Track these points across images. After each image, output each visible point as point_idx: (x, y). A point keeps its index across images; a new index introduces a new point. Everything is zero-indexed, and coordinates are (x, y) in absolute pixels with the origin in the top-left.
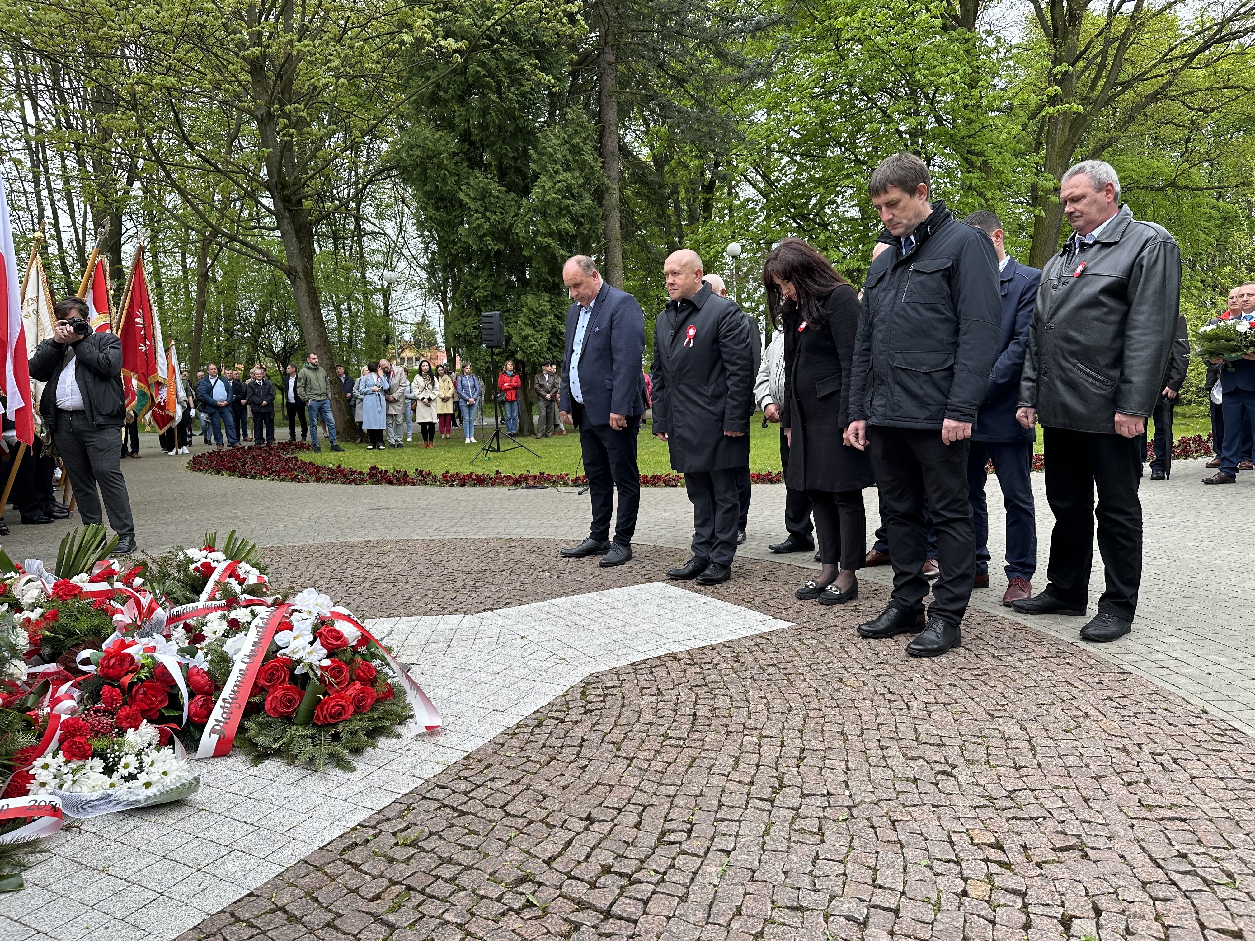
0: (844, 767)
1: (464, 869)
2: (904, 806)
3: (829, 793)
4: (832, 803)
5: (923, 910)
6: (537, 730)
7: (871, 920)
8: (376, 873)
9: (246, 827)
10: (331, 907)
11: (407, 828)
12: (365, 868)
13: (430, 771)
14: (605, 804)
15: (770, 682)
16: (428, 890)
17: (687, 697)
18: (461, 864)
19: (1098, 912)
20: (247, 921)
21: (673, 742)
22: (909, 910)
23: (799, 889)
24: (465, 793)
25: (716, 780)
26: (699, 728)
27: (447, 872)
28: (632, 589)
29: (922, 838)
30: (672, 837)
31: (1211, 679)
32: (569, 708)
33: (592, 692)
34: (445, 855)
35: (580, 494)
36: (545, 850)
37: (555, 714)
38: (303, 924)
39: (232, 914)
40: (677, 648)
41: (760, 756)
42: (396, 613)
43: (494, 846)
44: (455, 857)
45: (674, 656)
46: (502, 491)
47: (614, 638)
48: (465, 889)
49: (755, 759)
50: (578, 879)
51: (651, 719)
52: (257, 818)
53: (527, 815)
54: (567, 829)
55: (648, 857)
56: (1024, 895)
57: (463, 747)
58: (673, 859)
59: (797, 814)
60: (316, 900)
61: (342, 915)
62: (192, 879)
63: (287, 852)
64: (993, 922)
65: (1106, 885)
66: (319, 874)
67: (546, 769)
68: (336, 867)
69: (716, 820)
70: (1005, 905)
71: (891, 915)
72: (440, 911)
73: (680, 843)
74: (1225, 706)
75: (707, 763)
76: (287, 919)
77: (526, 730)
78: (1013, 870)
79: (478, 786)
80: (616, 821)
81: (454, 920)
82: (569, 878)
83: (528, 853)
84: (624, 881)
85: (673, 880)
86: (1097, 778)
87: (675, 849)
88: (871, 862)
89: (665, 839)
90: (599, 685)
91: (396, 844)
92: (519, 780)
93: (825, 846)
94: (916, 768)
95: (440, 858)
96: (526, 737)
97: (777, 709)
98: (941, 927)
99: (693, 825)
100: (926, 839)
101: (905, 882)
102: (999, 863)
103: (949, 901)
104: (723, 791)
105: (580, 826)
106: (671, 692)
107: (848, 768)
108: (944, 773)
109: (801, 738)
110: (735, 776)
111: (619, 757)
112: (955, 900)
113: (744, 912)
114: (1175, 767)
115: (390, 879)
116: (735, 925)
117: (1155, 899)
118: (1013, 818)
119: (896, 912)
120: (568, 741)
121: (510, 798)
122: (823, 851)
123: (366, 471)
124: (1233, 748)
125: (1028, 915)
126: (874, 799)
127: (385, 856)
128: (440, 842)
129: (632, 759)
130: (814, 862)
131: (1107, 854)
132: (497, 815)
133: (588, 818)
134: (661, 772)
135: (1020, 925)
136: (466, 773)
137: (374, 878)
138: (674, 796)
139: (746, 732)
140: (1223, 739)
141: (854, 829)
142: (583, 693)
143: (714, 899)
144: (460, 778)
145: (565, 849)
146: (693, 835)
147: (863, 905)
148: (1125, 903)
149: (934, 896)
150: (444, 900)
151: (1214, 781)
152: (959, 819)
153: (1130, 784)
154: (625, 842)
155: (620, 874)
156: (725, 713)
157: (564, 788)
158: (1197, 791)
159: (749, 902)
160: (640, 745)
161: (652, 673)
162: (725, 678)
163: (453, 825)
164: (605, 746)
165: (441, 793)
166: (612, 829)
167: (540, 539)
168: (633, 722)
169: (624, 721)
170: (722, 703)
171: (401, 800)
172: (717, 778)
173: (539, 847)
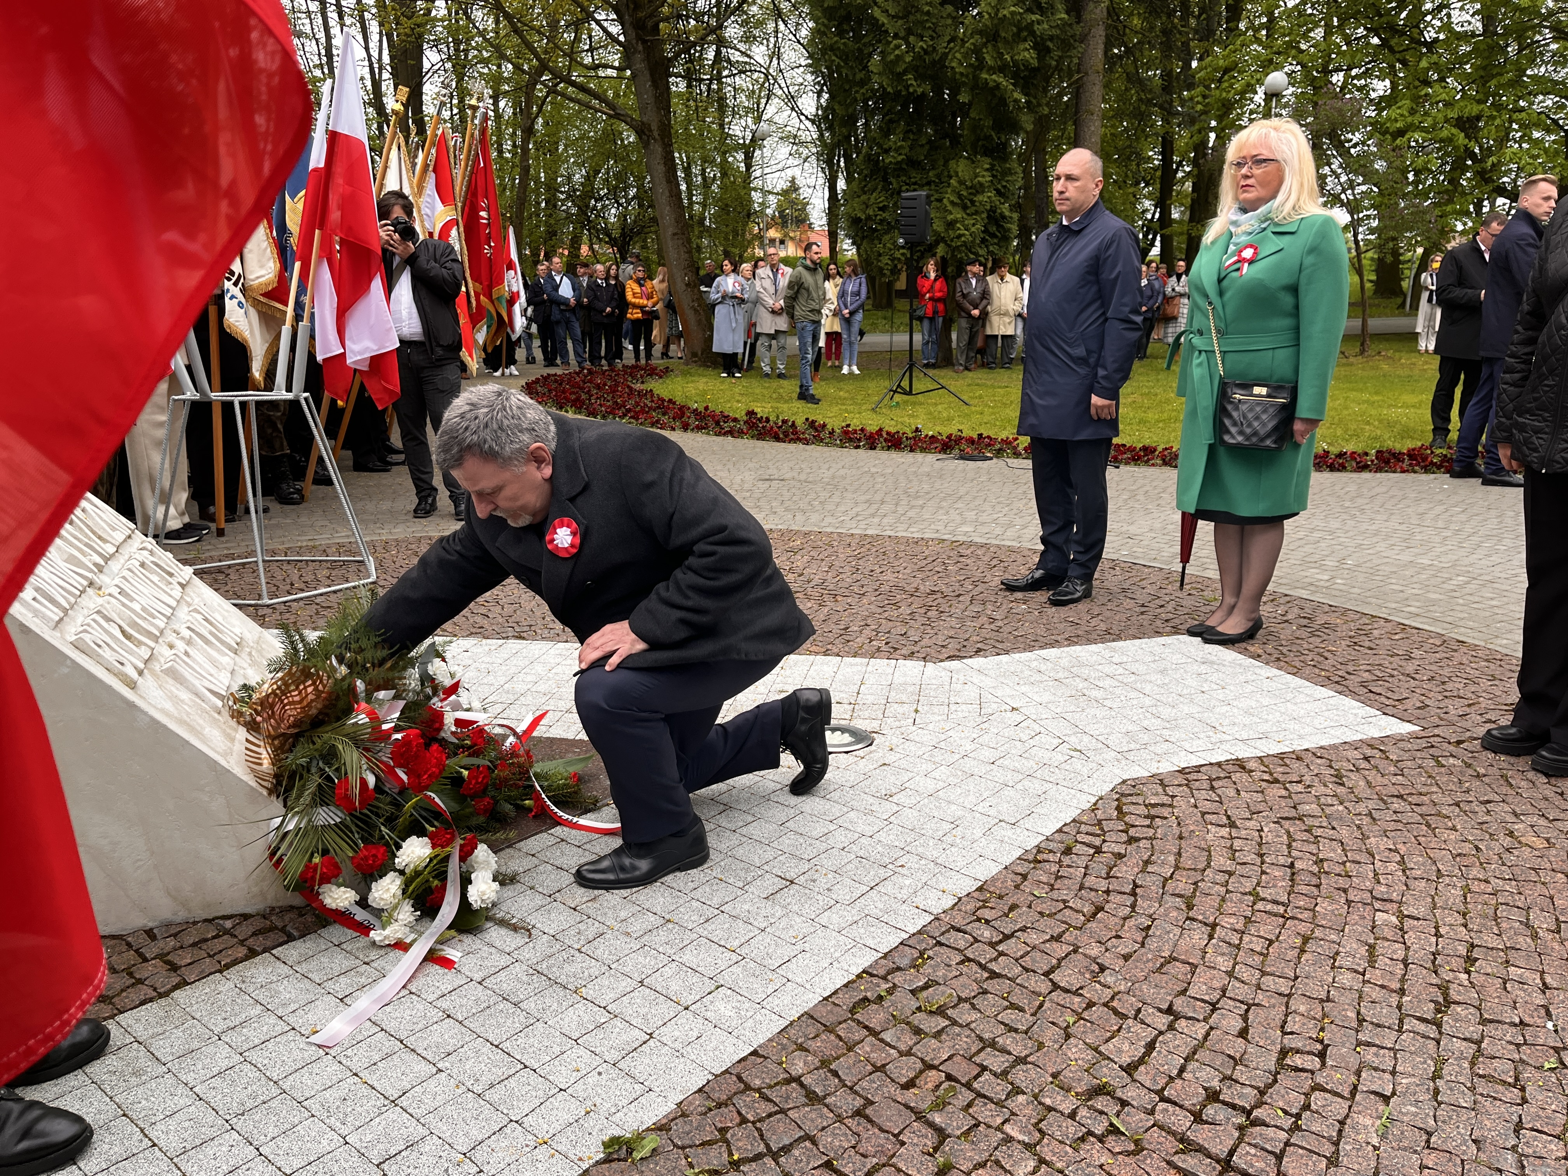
0: (1539, 982)
1: (1016, 1062)
3: (1522, 1023)
4: (1530, 1040)
6: (1067, 861)
8: (903, 1048)
9: (728, 954)
10: (857, 1088)
11: (926, 987)
12: (887, 1036)
13: (936, 903)
14: (1190, 993)
15: (1400, 826)
16: (976, 1085)
17: (1275, 836)
18: (1009, 1053)
20: (759, 1090)
21: (1269, 907)
24: (993, 945)
26: (1304, 889)
27: (996, 1061)
30: (1298, 1061)
32: (1102, 829)
33: (1132, 808)
34: (986, 1036)
36: (1120, 1051)
37: (1087, 839)
38: (827, 1106)
39: (740, 1078)
40: (1242, 751)
41: (1407, 948)
42: (836, 650)
43: (1049, 1033)
44: (1000, 1040)
45: (1240, 764)
46: (928, 461)
47: (1145, 723)
48: (1024, 1093)
49: (1399, 951)
50: (1175, 1103)
51: (1228, 865)
52: (736, 943)
53: (1084, 992)
54: (1143, 1022)
55: (1269, 1086)
57: (971, 871)
58: (1306, 1095)
59: (1479, 1050)
60: (835, 1074)
61: (872, 1103)
62: (680, 1020)
63: (787, 999)
66: (832, 1037)
67: (1092, 925)
68: (849, 1030)
69: (1359, 1044)
72: (999, 1120)
73: (1312, 1072)
75: (1326, 949)
76: (807, 1096)
77: (1051, 857)
79: (1007, 937)
80: (1211, 1021)
81: (1021, 1137)
82: (1162, 1100)
84: (1241, 1120)
85: (1314, 1129)
87: (1307, 1080)
89: (1288, 1061)
90: (1140, 800)
91: (919, 1009)
92: (1060, 935)
93: (1531, 1109)
95: (981, 1039)
96: (1054, 868)
97: (1419, 873)
99: (1325, 1046)
104: (1361, 998)
105: (1162, 1021)
106: (1248, 823)
107: (1545, 985)
109: (1465, 926)
110: (1374, 976)
111: (1193, 919)
115: (922, 1060)
120: (1115, 884)
121: (1054, 961)
122: (1528, 1115)
123: (741, 414)
127: (908, 1023)
128: (975, 1015)
129: (1214, 926)
130: (1517, 1132)
132: (1044, 986)
133: (1169, 1011)
134: (1261, 954)
136: (986, 914)
137: (901, 1054)
138: (1289, 996)
139: (1377, 905)
142: (1119, 809)
143: (1377, 1168)
144: (979, 920)
145: (1147, 1054)
146: (1329, 1062)
150: (999, 1104)
154: (1229, 1056)
155: (1234, 1107)
156: (1338, 869)
157: (1126, 957)
160: (1221, 906)
161: (1212, 788)
162: (1328, 810)
163: (985, 992)
164: (1170, 901)
165: (960, 940)
166: (1208, 1034)
167: (998, 546)
168: (1201, 866)
169: (1187, 863)
170: (1331, 852)
171: (910, 943)
172: (1349, 975)
173: (1110, 1045)
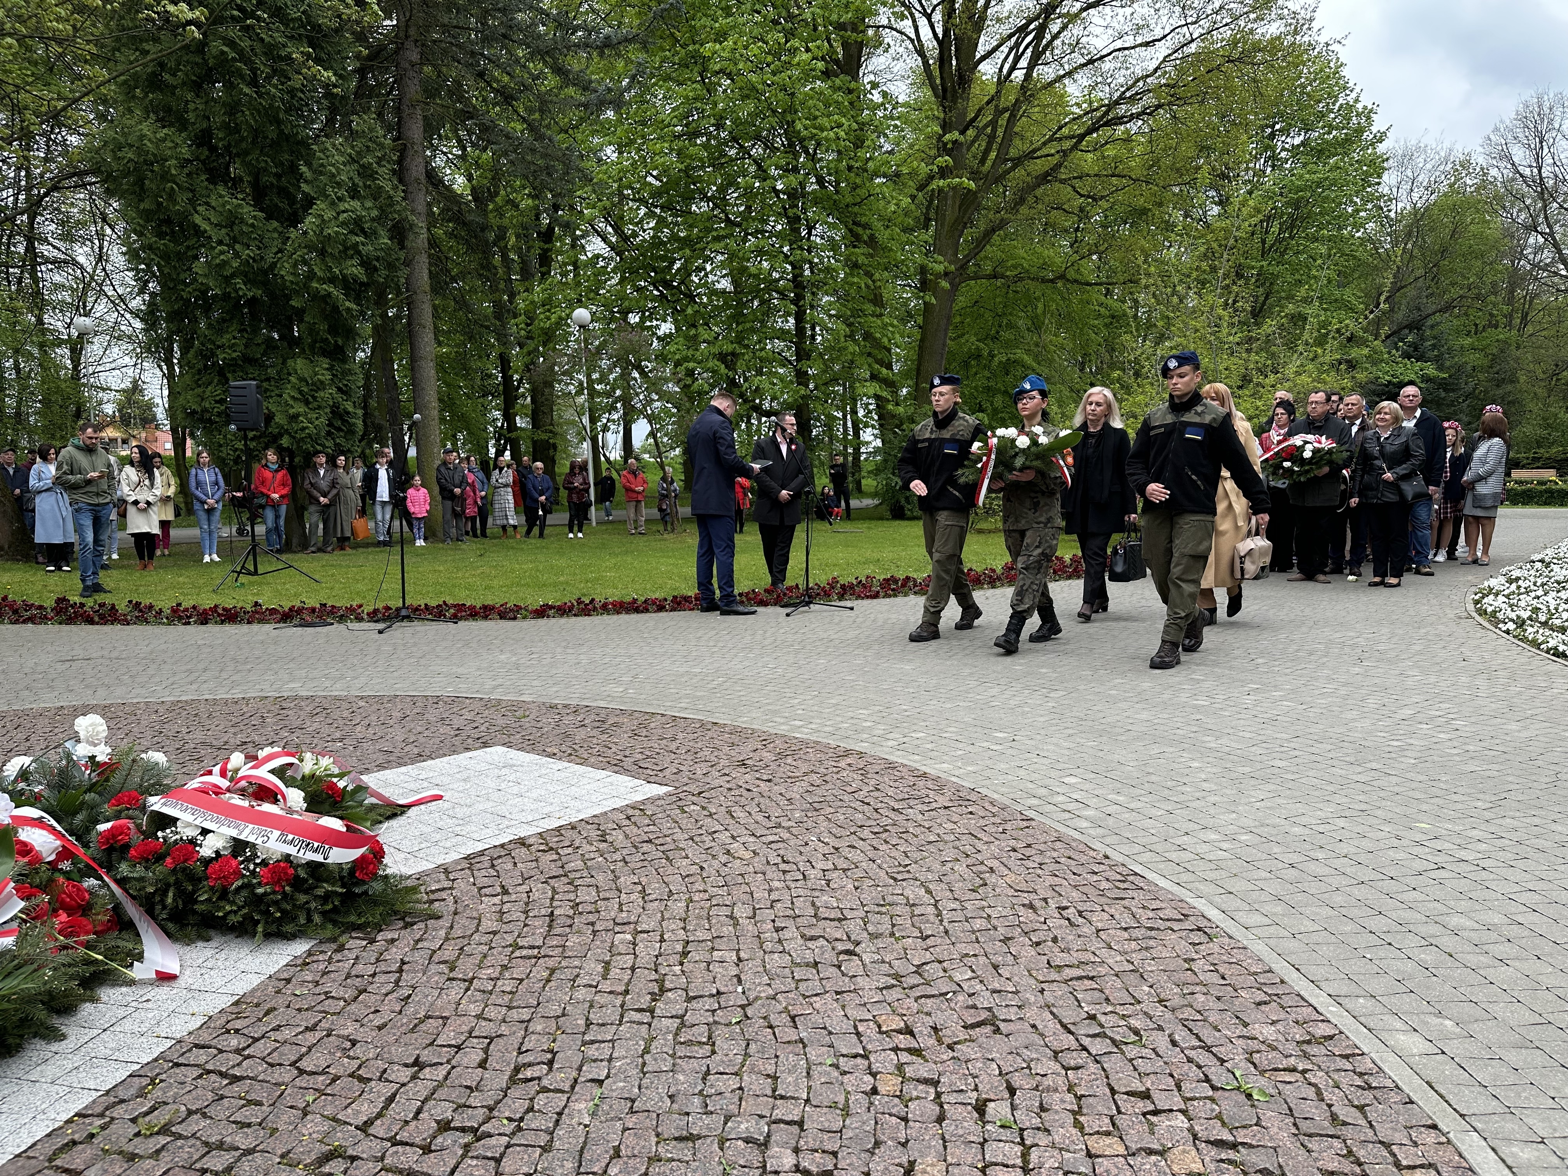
0: (735, 958)
1: (243, 1155)
2: (805, 997)
3: (719, 993)
4: (723, 1004)
5: (830, 1117)
6: (338, 956)
7: (773, 1138)
11: (153, 1109)
12: (91, 1172)
13: (182, 1027)
14: (439, 1042)
15: (645, 863)
17: (542, 893)
18: (236, 1149)
19: (1012, 1091)
21: (524, 952)
22: (816, 1119)
23: (688, 1114)
24: (238, 1051)
25: (581, 994)
26: (558, 931)
27: (220, 1161)
28: (463, 758)
29: (825, 1032)
30: (529, 1073)
31: (1111, 821)
34: (213, 1139)
35: (380, 632)
36: (359, 1112)
40: (524, 832)
41: (636, 957)
43: (285, 1117)
44: (228, 1139)
45: (522, 842)
46: (266, 630)
49: (629, 960)
50: (407, 1144)
51: (495, 926)
53: (330, 1070)
54: (387, 1080)
55: (498, 1102)
56: (935, 1083)
57: (230, 989)
58: (532, 1099)
59: (682, 1023)
64: (905, 1120)
65: (1019, 1059)
67: (353, 1007)
69: (584, 1043)
70: (918, 1098)
71: (795, 1129)
73: (539, 1078)
74: (1126, 849)
75: (569, 974)
77: (321, 958)
78: (923, 1057)
79: (255, 1040)
80: (454, 1062)
82: (393, 1145)
83: (334, 1119)
84: (468, 1138)
85: (533, 1126)
86: (1006, 940)
87: (534, 1086)
88: (771, 1070)
89: (520, 1076)
90: (422, 889)
91: (138, 1134)
92: (316, 1025)
93: (717, 1058)
94: (818, 950)
95: (206, 1144)
96: (322, 967)
97: (653, 897)
98: (851, 1134)
99: (554, 1053)
100: (830, 1033)
101: (809, 1088)
102: (910, 1051)
103: (858, 1102)
104: (591, 1006)
105: (404, 1074)
106: (519, 889)
107: (739, 959)
108: (848, 952)
109: (684, 929)
110: (605, 986)
111: (453, 979)
112: (864, 1100)
113: (623, 1152)
114: (1080, 920)
116: (613, 1171)
117: (1067, 1069)
118: (921, 997)
119: (800, 1124)
120: (383, 967)
121: (304, 1050)
122: (715, 1063)
123: (49, 603)
124: (1135, 894)
125: (941, 1106)
126: (771, 992)
127: (120, 1153)
128: (204, 1123)
129: (471, 981)
130: (704, 1079)
131: (1018, 1025)
132: (286, 1074)
133: (417, 1063)
134: (511, 993)
135: (934, 1118)
136: (238, 1024)
138: (529, 1021)
139: (617, 929)
140: (1126, 885)
141: (750, 1033)
143: (585, 1143)
144: (228, 1032)
145: (386, 1107)
146: (556, 1066)
147: (763, 1122)
148: (1039, 1078)
149: (841, 1099)
151: (1119, 932)
152: (865, 1005)
153: (1038, 944)
154: (467, 1087)
155: (463, 1130)
156: (590, 908)
157: (380, 1028)
158: (1102, 945)
159: (630, 1139)
160: (481, 962)
161: (493, 866)
162: (589, 863)
163: (222, 1097)
164: (433, 968)
165: (201, 1056)
166: (449, 1073)
167: (325, 697)
168: (469, 933)
169: (457, 932)
170: (586, 895)
171: (141, 1073)
172: (583, 990)
173: (349, 1110)
